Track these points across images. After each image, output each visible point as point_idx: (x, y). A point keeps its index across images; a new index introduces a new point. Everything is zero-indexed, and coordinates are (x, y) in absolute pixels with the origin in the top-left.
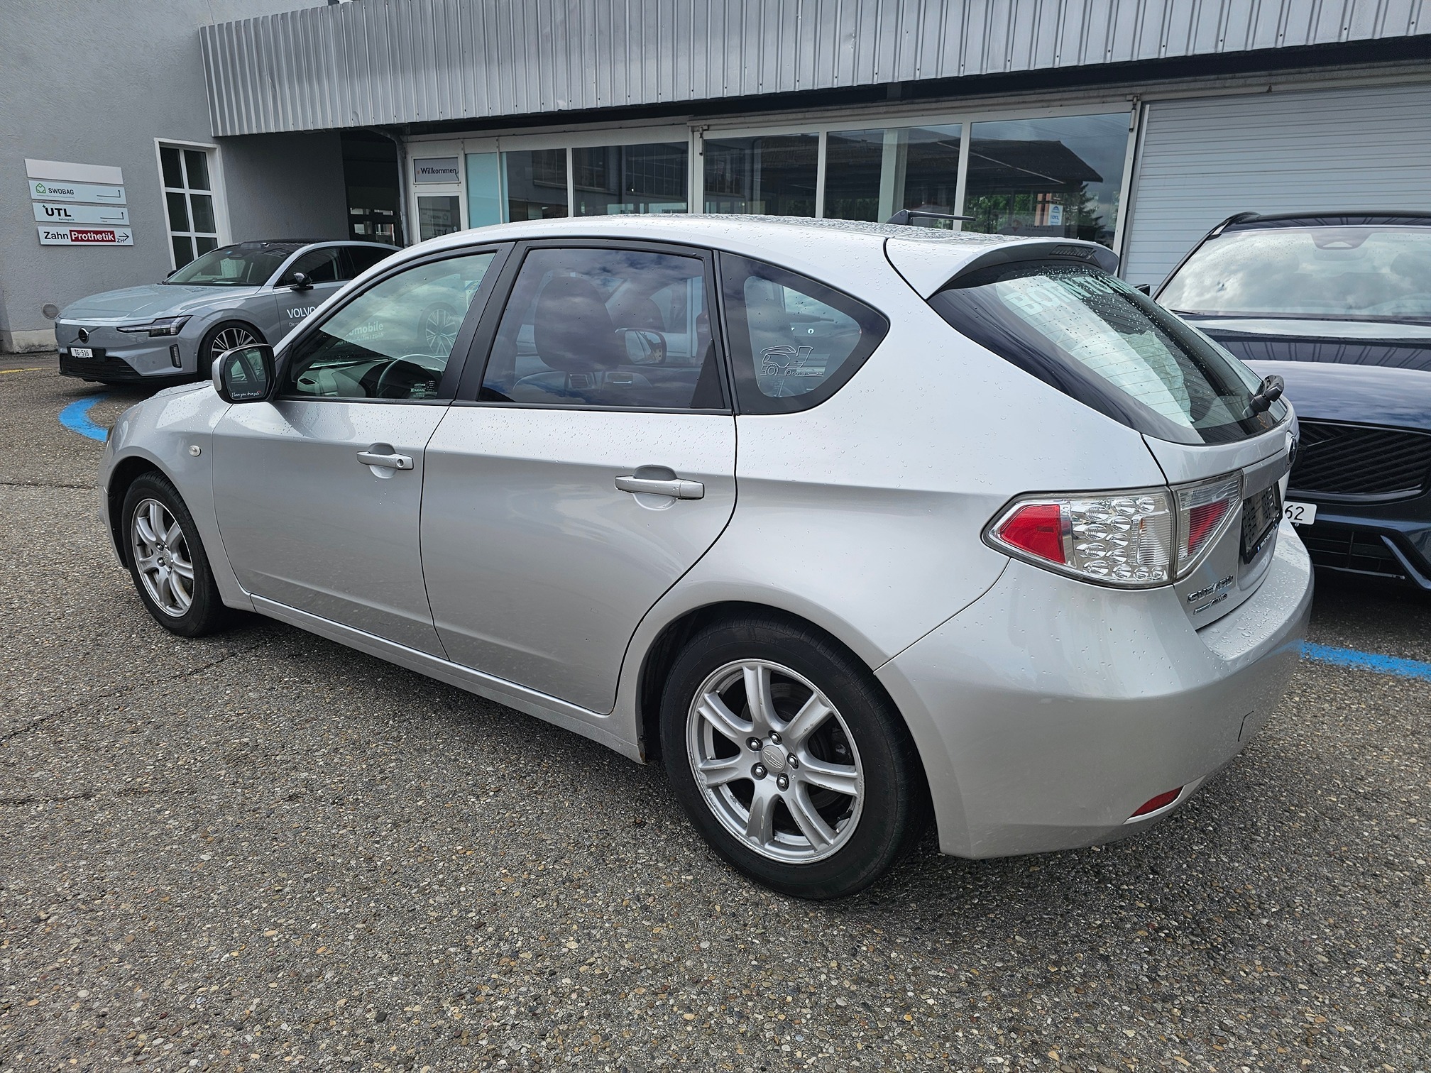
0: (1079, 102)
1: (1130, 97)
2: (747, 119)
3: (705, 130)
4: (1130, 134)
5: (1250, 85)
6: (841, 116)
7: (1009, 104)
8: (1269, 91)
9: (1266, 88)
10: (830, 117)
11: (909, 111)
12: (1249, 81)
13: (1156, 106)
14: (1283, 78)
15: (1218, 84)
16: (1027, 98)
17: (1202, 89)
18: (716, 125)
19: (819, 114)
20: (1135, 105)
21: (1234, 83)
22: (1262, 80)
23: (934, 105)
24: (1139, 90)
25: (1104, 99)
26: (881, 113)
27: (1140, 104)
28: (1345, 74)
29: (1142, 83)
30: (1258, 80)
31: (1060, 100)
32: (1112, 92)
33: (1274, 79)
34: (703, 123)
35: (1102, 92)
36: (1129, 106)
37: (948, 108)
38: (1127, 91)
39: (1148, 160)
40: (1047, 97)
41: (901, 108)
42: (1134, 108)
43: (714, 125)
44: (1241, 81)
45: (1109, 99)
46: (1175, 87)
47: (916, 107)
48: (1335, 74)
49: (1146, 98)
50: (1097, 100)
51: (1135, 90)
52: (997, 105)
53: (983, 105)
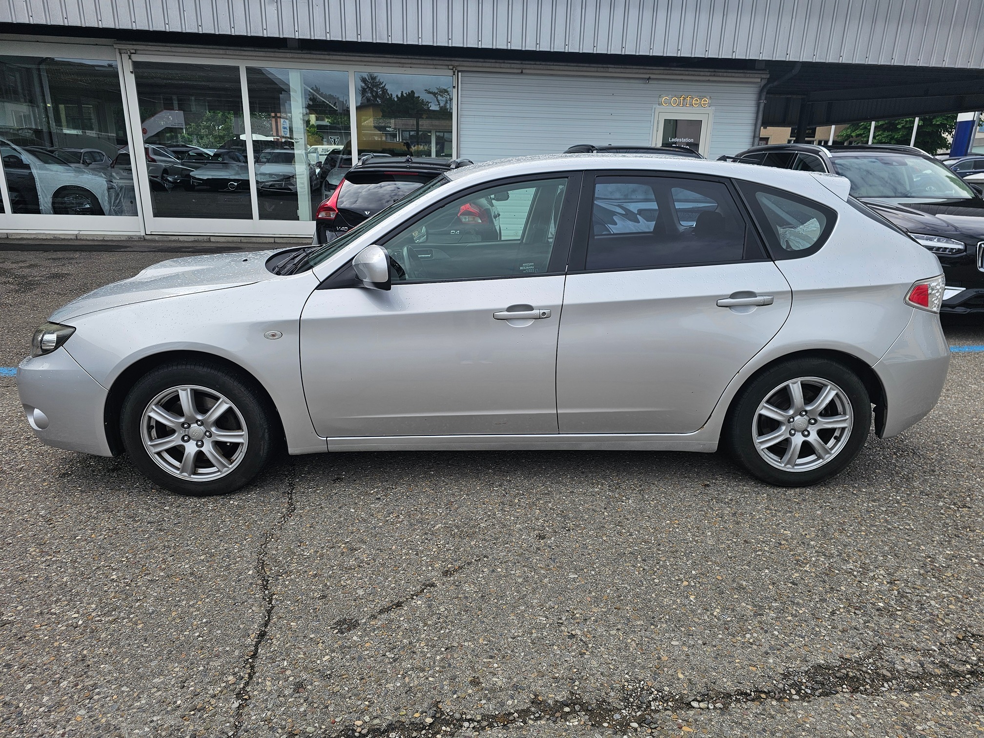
0: (421, 66)
1: (451, 67)
2: (174, 49)
3: (133, 53)
4: (454, 90)
5: (513, 68)
6: (255, 56)
7: (380, 62)
8: (522, 72)
9: (520, 71)
10: (247, 56)
11: (309, 59)
12: (513, 66)
13: (465, 74)
14: (529, 66)
15: (497, 65)
16: (391, 60)
17: (489, 67)
18: (144, 50)
19: (238, 52)
20: (454, 72)
21: (506, 66)
22: (519, 66)
23: (327, 57)
24: (456, 63)
25: (436, 67)
26: (288, 58)
27: (456, 71)
28: (557, 67)
29: (456, 59)
30: (516, 65)
31: (410, 64)
32: (441, 62)
33: (524, 66)
34: (130, 47)
35: (435, 62)
36: (451, 73)
37: (338, 60)
38: (449, 63)
39: (464, 106)
40: (403, 61)
41: (303, 56)
42: (454, 74)
43: (141, 50)
44: (509, 65)
45: (439, 67)
46: (475, 64)
47: (312, 56)
48: (552, 67)
49: (460, 69)
50: (432, 67)
51: (453, 63)
52: (371, 62)
53: (361, 61)
